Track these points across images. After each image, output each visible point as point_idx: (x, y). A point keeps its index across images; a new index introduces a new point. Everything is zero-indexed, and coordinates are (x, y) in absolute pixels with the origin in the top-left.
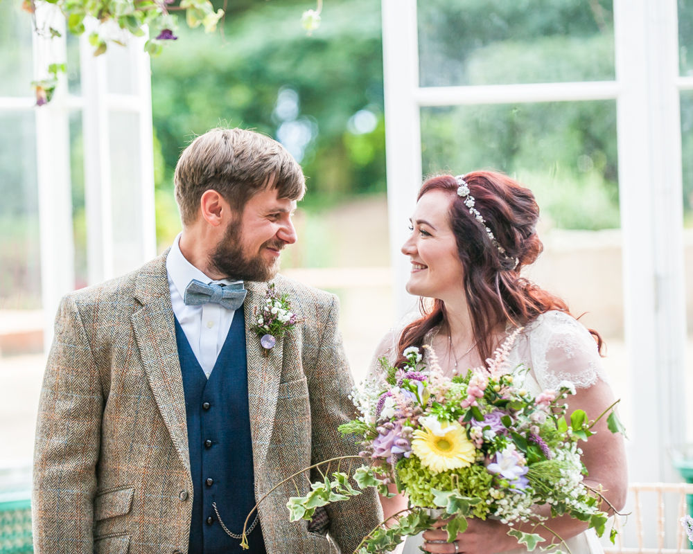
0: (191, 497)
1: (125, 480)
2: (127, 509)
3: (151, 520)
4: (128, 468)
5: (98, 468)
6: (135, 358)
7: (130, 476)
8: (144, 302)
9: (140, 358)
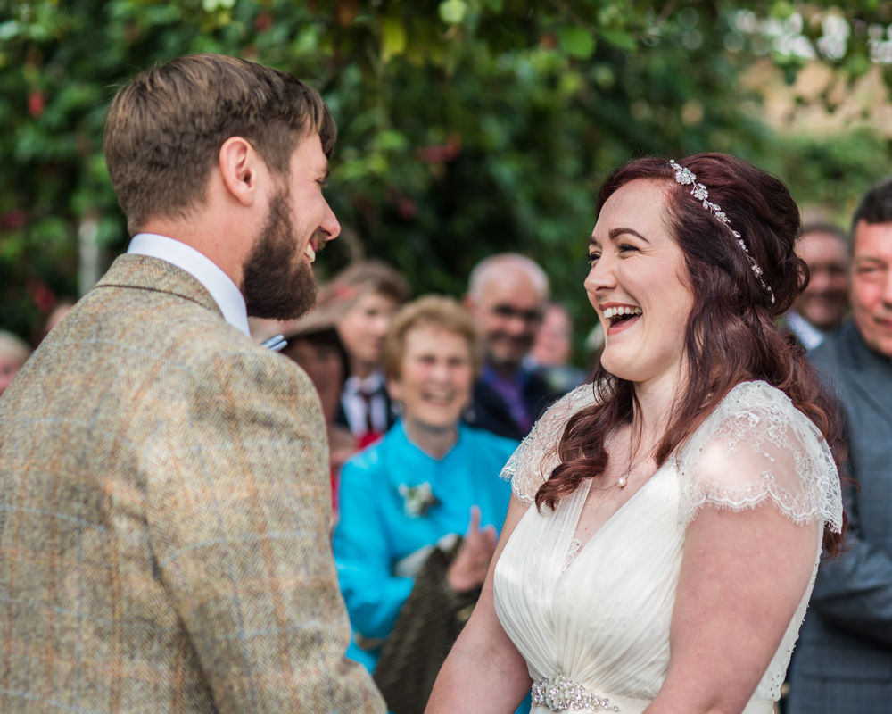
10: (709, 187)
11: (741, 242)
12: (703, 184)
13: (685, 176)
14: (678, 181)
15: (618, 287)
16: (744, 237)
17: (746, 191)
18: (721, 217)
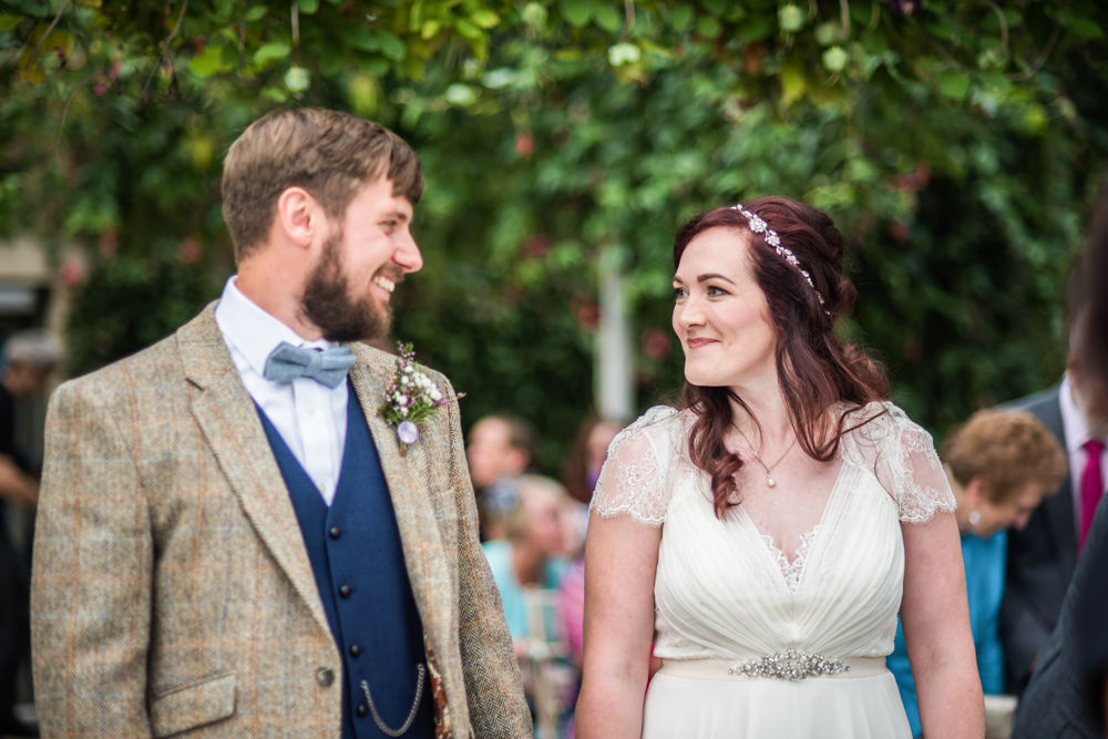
0: (338, 676)
1: (218, 664)
2: (230, 709)
3: (272, 720)
4: (223, 643)
5: (151, 657)
6: (212, 470)
7: (228, 657)
8: (202, 384)
9: (220, 467)
10: (779, 234)
11: (809, 280)
12: (774, 230)
13: (757, 224)
14: (753, 229)
15: (708, 325)
16: (812, 276)
17: (812, 237)
18: (792, 260)
